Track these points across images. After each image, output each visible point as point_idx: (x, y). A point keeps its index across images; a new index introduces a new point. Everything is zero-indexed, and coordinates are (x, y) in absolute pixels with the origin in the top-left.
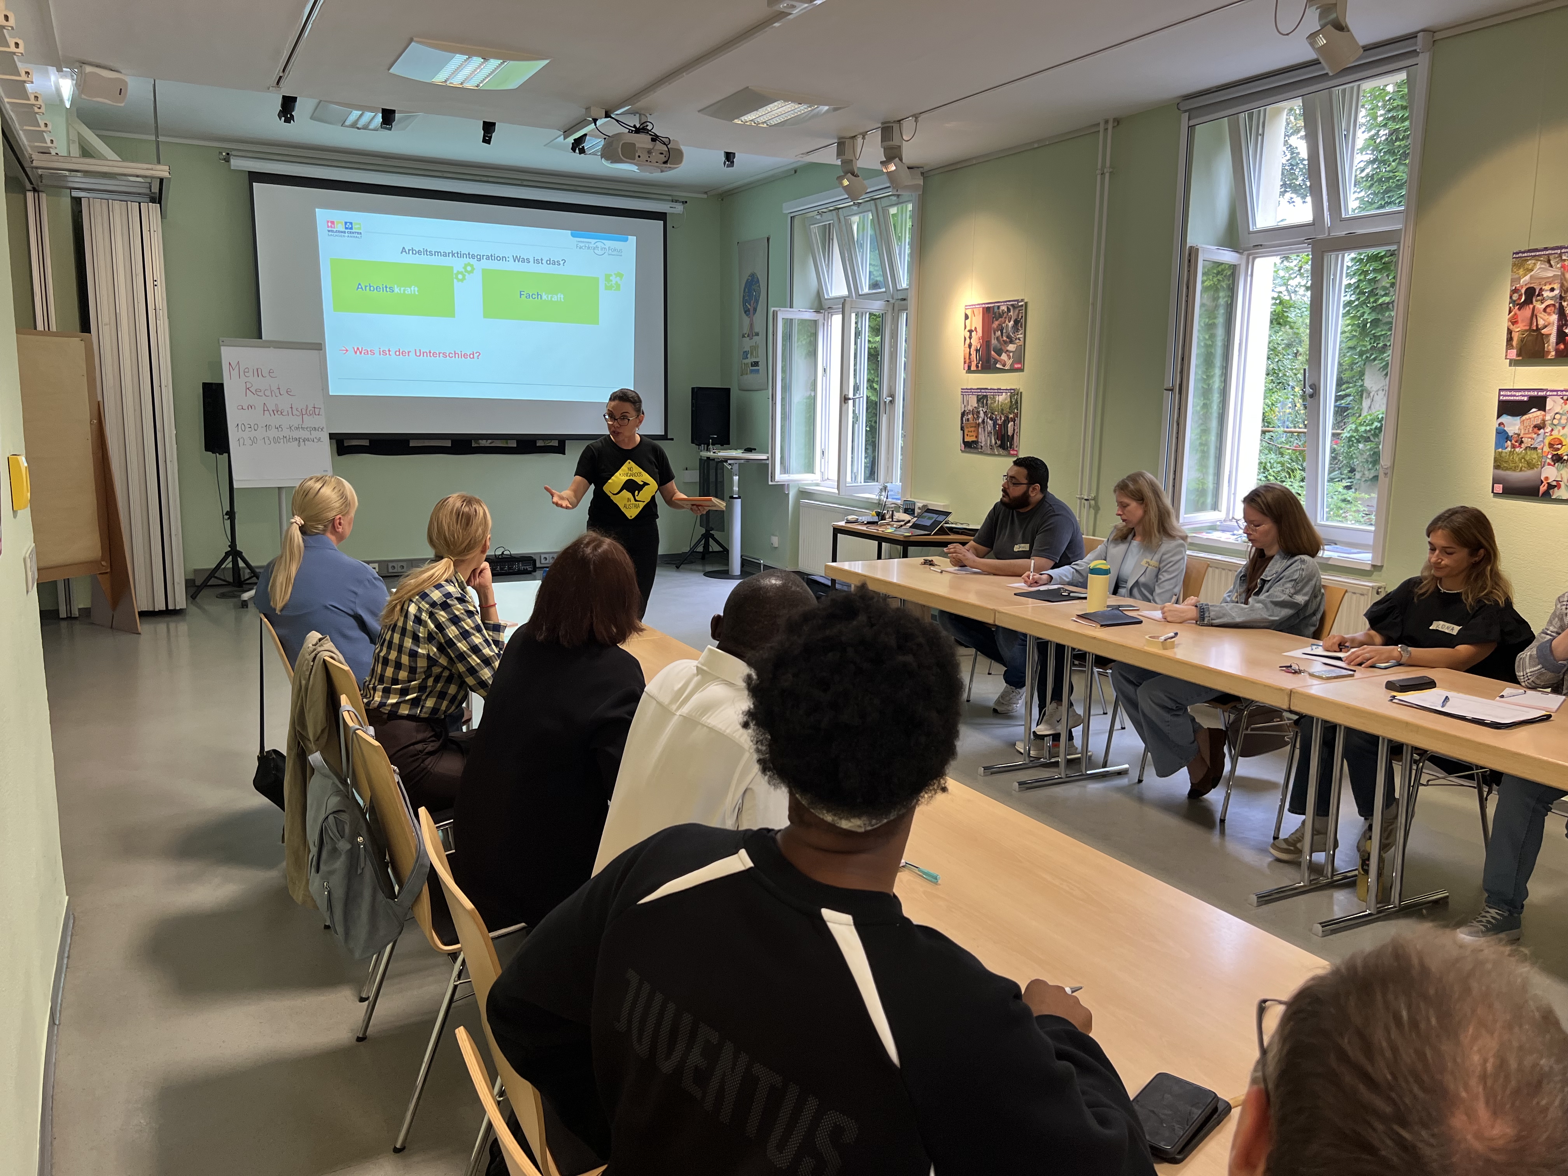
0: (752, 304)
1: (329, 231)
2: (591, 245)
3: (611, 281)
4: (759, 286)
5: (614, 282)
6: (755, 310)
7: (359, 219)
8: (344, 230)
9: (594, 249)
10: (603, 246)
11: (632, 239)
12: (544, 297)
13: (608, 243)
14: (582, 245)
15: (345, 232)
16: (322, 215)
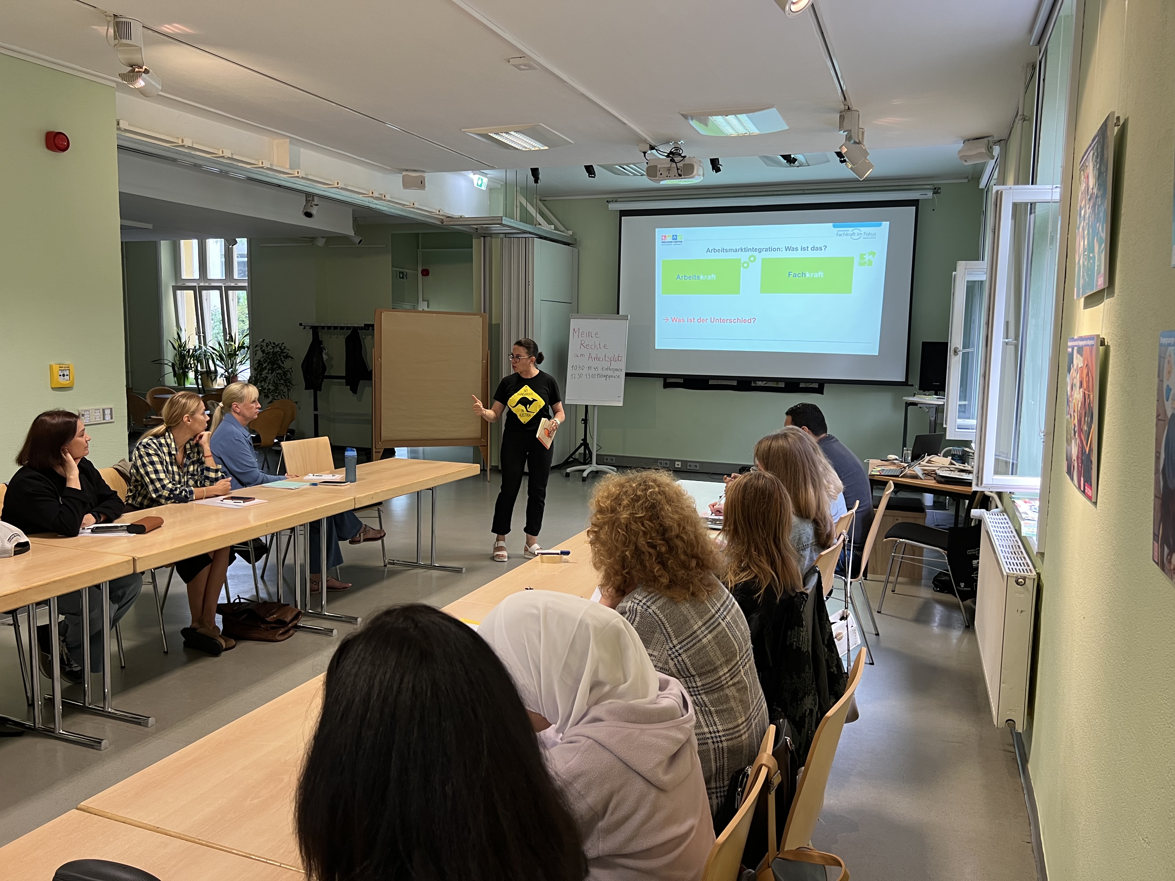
1: (662, 242)
2: (848, 232)
3: (865, 258)
5: (867, 260)
7: (682, 232)
8: (672, 240)
9: (852, 235)
10: (859, 232)
11: (886, 224)
12: (807, 275)
13: (864, 230)
14: (841, 233)
15: (672, 242)
16: (659, 232)
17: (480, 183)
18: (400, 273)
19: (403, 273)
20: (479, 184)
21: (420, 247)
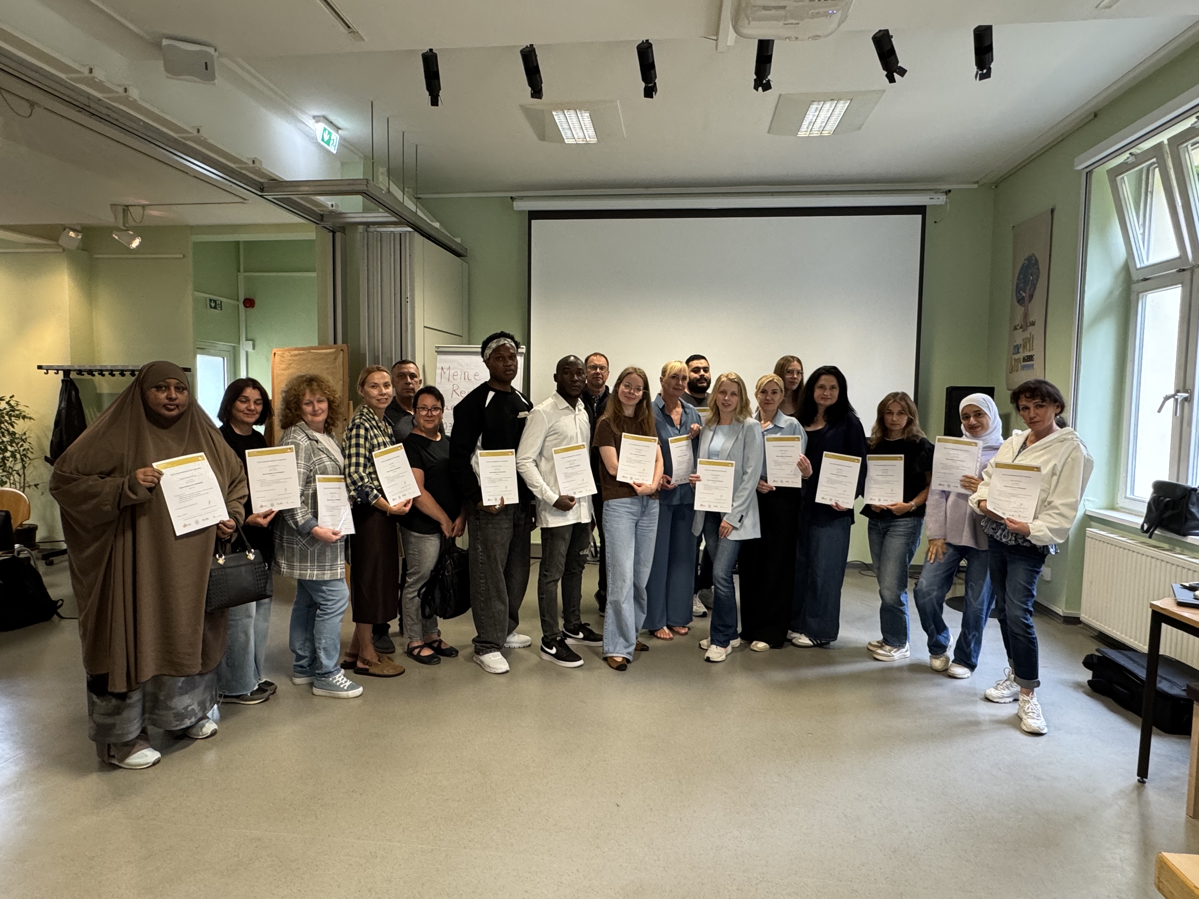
0: (1027, 292)
4: (1038, 269)
6: (1031, 297)
17: (326, 138)
18: (211, 300)
19: (215, 301)
20: (325, 140)
21: (242, 270)
